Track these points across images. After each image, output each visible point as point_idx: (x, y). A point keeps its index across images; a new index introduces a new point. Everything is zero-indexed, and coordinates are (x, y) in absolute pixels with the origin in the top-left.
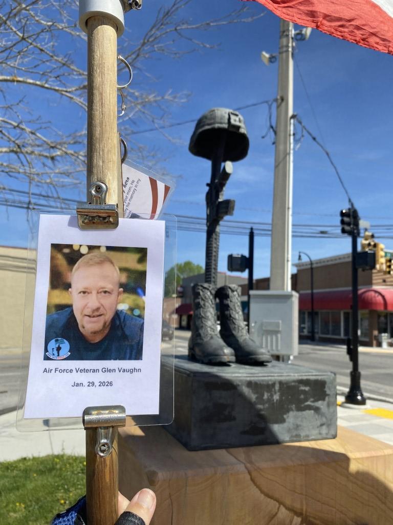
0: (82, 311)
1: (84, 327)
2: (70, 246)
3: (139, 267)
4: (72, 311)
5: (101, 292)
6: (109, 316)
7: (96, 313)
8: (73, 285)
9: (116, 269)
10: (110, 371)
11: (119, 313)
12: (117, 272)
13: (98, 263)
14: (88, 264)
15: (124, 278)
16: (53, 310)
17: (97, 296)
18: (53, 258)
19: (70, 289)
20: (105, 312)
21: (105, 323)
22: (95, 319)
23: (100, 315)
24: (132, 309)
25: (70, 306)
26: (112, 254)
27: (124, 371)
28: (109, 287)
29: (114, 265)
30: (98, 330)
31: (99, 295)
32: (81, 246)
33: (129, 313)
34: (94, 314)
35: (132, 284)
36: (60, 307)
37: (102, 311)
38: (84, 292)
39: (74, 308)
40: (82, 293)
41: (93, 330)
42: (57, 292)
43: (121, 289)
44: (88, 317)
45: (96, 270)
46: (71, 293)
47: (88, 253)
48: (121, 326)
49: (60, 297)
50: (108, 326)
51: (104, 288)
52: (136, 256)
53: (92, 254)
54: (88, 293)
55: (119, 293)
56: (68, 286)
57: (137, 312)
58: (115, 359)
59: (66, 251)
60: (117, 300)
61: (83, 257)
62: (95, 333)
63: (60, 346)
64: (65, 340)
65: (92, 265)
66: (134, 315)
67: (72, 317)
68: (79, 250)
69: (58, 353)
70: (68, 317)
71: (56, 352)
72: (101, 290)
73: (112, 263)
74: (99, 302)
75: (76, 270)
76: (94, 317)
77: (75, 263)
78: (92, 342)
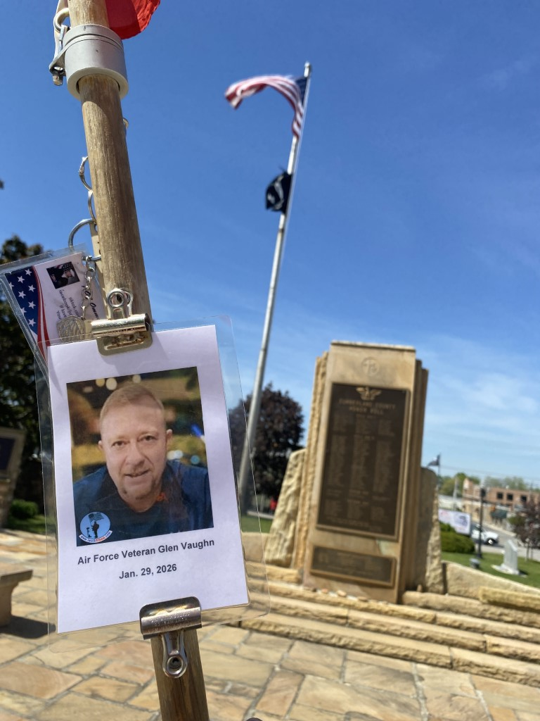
0: (120, 470)
1: (125, 492)
2: (92, 383)
4: (107, 472)
6: (158, 470)
7: (140, 469)
8: (104, 436)
10: (170, 549)
11: (170, 464)
12: (160, 408)
13: (133, 399)
14: (119, 404)
15: (171, 416)
17: (137, 446)
18: (72, 404)
19: (100, 442)
20: (151, 466)
22: (139, 478)
24: (187, 457)
25: (103, 465)
26: (149, 384)
27: (190, 546)
30: (146, 493)
31: (140, 445)
32: (106, 379)
33: (185, 462)
34: (137, 472)
36: (90, 469)
37: (147, 465)
38: (119, 443)
39: (109, 467)
40: (116, 445)
41: (138, 494)
42: (82, 449)
43: (170, 431)
44: (128, 477)
46: (102, 447)
47: (117, 388)
48: (177, 483)
49: (89, 455)
50: (159, 484)
51: (146, 433)
52: (183, 381)
53: (122, 389)
54: (125, 443)
55: (167, 437)
56: (96, 438)
57: (195, 460)
58: (175, 531)
59: (88, 390)
60: (166, 447)
61: (112, 395)
62: (142, 498)
63: (98, 523)
65: (124, 404)
67: (108, 480)
68: (105, 386)
69: (96, 533)
70: (103, 481)
71: (92, 533)
72: (142, 436)
73: (151, 396)
74: (142, 454)
75: (105, 414)
76: (137, 475)
77: (102, 405)
78: (140, 511)
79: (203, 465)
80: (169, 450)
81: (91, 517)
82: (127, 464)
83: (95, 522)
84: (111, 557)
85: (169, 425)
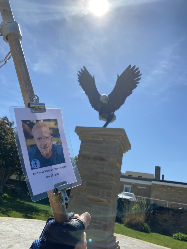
0: (41, 147)
1: (43, 153)
3: (55, 127)
4: (37, 147)
5: (45, 138)
6: (51, 147)
8: (34, 137)
10: (56, 169)
11: (54, 145)
14: (37, 128)
16: (30, 147)
17: (44, 140)
18: (23, 126)
20: (49, 146)
21: (50, 150)
23: (47, 147)
24: (57, 143)
25: (36, 145)
26: (45, 122)
27: (61, 168)
28: (47, 136)
29: (47, 127)
30: (48, 153)
32: (33, 120)
34: (45, 147)
38: (39, 139)
39: (37, 145)
40: (38, 139)
42: (29, 140)
43: (52, 136)
44: (43, 149)
46: (34, 140)
47: (37, 123)
48: (56, 150)
49: (31, 142)
52: (54, 123)
54: (41, 139)
55: (52, 138)
57: (59, 144)
59: (28, 123)
60: (52, 140)
61: (35, 125)
62: (47, 155)
63: (36, 162)
70: (36, 150)
71: (35, 165)
74: (46, 142)
75: (34, 130)
77: (32, 128)
78: (47, 159)
81: (34, 160)
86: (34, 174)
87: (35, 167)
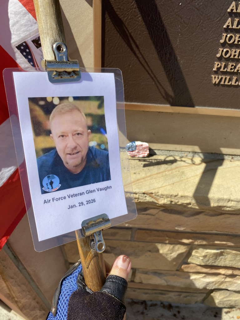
0: (64, 151)
1: (67, 163)
2: (44, 99)
3: (99, 112)
4: (57, 152)
5: (75, 135)
6: (84, 152)
7: (75, 151)
8: (53, 131)
9: (82, 115)
10: (91, 192)
11: (91, 148)
12: (84, 117)
13: (69, 111)
14: (61, 113)
15: (89, 122)
16: (41, 153)
17: (73, 138)
18: (31, 111)
19: (51, 135)
20: (81, 149)
21: (82, 158)
22: (75, 156)
23: (78, 152)
24: (99, 145)
25: (54, 148)
26: (78, 103)
27: (101, 190)
28: (80, 130)
29: (81, 112)
30: (78, 164)
31: (74, 137)
32: (53, 98)
33: (97, 148)
34: (73, 152)
35: (96, 126)
36: (47, 150)
37: (79, 149)
38: (63, 136)
39: (58, 149)
40: (61, 137)
41: (74, 164)
42: (41, 139)
43: (89, 131)
44: (68, 156)
45: (68, 118)
46: (52, 137)
47: (60, 104)
48: (94, 158)
49: (44, 142)
50: (85, 160)
51: (77, 131)
52: (96, 103)
53: (63, 104)
54: (66, 136)
55: (88, 134)
56: (49, 133)
57: (103, 147)
58: (93, 183)
59: (42, 103)
60: (88, 139)
61: (56, 107)
62: (76, 166)
63: (52, 181)
64: (55, 176)
65: (64, 113)
66: (101, 149)
67: (57, 157)
68: (52, 101)
69: (52, 186)
70: (55, 157)
71: (49, 186)
72: (75, 133)
73: (79, 110)
74: (76, 142)
75: (53, 118)
76: (74, 154)
77: (51, 113)
78: (75, 173)
79: (106, 149)
80: (90, 141)
81: (49, 177)
82: (68, 148)
83: (51, 180)
84: (62, 198)
85: (89, 128)
86: (45, 202)
87: (48, 188)
